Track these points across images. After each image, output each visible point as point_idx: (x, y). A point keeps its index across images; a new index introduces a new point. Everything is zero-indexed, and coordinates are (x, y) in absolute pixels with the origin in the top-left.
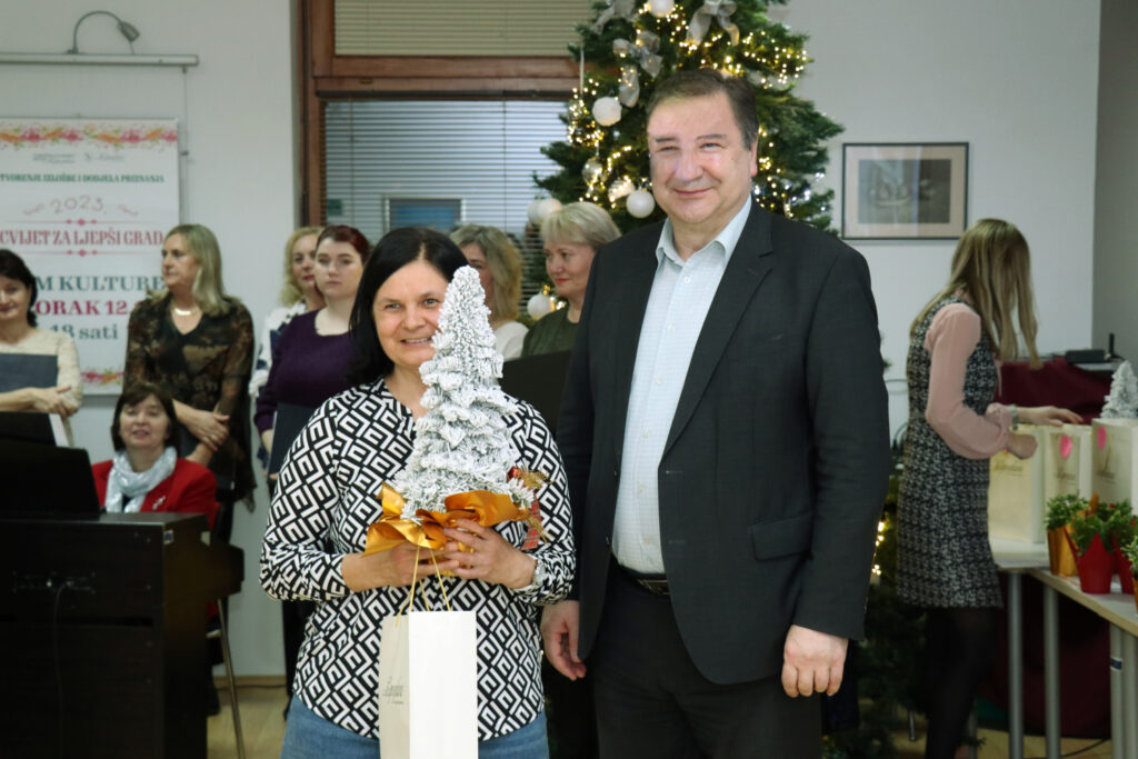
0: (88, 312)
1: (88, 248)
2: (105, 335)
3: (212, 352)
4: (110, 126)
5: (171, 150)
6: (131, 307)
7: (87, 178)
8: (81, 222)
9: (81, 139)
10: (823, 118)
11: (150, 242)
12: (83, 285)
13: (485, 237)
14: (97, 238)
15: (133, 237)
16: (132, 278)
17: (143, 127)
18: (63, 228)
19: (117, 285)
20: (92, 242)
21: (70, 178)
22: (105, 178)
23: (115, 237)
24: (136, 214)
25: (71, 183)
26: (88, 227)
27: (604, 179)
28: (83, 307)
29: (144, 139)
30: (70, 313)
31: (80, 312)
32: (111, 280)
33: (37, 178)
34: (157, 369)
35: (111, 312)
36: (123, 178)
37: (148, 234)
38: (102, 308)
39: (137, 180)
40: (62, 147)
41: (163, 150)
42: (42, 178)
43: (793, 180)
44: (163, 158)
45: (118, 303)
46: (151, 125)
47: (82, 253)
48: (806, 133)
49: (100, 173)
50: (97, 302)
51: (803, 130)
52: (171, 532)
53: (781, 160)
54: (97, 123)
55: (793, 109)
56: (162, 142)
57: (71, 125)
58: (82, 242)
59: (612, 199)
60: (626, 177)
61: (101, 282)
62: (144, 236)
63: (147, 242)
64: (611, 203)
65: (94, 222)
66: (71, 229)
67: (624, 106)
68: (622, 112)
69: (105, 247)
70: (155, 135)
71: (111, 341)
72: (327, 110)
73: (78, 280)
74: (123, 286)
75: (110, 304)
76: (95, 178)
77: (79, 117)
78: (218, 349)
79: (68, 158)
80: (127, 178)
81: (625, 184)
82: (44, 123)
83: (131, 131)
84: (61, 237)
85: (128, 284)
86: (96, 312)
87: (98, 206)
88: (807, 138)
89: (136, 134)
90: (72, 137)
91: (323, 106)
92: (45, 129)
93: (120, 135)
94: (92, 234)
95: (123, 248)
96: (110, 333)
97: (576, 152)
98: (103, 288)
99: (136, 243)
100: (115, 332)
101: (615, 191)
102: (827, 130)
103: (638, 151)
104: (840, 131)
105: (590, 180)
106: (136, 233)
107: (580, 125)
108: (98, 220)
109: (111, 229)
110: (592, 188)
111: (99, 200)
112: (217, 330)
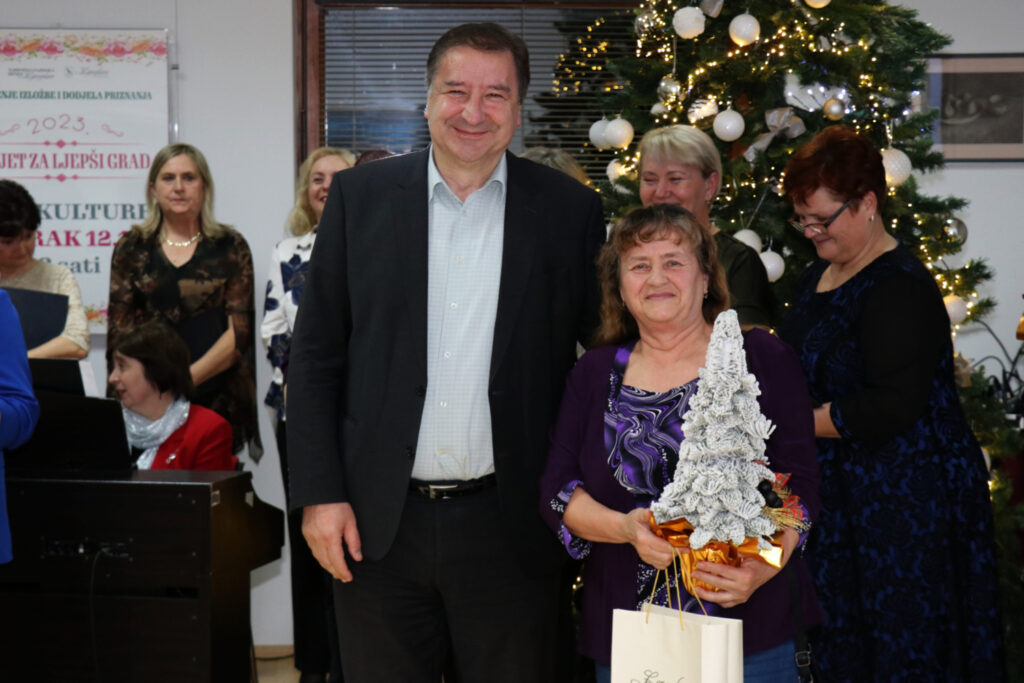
0: (68, 244)
1: (68, 172)
2: (86, 270)
3: (209, 285)
4: (93, 38)
5: (160, 64)
6: (115, 238)
7: (68, 95)
8: (61, 144)
9: (61, 52)
10: (928, 28)
11: (136, 166)
12: (63, 213)
13: (554, 162)
14: (78, 161)
15: (117, 160)
16: (116, 205)
17: (130, 38)
18: (40, 150)
19: (100, 213)
20: (73, 166)
21: (48, 95)
22: (87, 95)
23: (98, 160)
24: (121, 135)
25: (49, 101)
26: (69, 149)
27: (682, 98)
28: (62, 238)
29: (130, 52)
30: (48, 245)
31: (58, 243)
32: (93, 207)
33: (12, 95)
34: (149, 305)
35: (92, 243)
36: (107, 94)
37: (134, 156)
38: (84, 239)
39: (122, 98)
40: (40, 61)
41: (151, 63)
42: (18, 95)
43: (895, 98)
44: (151, 73)
45: (101, 234)
46: (138, 36)
47: (61, 178)
48: (911, 45)
49: (81, 90)
50: (77, 232)
51: (906, 43)
54: (78, 34)
55: (894, 20)
56: (150, 55)
57: (50, 36)
58: (61, 165)
59: (693, 119)
60: (710, 96)
61: (81, 210)
62: (129, 159)
63: (133, 165)
65: (74, 143)
66: (49, 151)
67: (707, 17)
68: (706, 22)
69: (86, 171)
70: (142, 48)
71: (93, 275)
72: (327, 18)
73: (57, 207)
74: (106, 215)
76: (76, 95)
77: (58, 27)
78: (216, 282)
79: (47, 73)
80: (112, 95)
81: (709, 104)
82: (21, 34)
83: (116, 43)
84: (39, 160)
85: (111, 213)
86: (77, 243)
87: (79, 126)
88: (911, 52)
89: (121, 46)
90: (52, 50)
91: (323, 14)
92: (21, 41)
93: (104, 47)
94: (72, 156)
95: (106, 171)
96: (92, 266)
97: (647, 68)
98: (84, 216)
99: (121, 167)
100: (97, 265)
101: (697, 111)
102: (933, 42)
103: (723, 66)
104: (946, 42)
105: (666, 99)
106: (121, 156)
107: (648, 37)
108: (78, 141)
109: (93, 151)
110: (670, 108)
111: (80, 120)
112: (214, 262)
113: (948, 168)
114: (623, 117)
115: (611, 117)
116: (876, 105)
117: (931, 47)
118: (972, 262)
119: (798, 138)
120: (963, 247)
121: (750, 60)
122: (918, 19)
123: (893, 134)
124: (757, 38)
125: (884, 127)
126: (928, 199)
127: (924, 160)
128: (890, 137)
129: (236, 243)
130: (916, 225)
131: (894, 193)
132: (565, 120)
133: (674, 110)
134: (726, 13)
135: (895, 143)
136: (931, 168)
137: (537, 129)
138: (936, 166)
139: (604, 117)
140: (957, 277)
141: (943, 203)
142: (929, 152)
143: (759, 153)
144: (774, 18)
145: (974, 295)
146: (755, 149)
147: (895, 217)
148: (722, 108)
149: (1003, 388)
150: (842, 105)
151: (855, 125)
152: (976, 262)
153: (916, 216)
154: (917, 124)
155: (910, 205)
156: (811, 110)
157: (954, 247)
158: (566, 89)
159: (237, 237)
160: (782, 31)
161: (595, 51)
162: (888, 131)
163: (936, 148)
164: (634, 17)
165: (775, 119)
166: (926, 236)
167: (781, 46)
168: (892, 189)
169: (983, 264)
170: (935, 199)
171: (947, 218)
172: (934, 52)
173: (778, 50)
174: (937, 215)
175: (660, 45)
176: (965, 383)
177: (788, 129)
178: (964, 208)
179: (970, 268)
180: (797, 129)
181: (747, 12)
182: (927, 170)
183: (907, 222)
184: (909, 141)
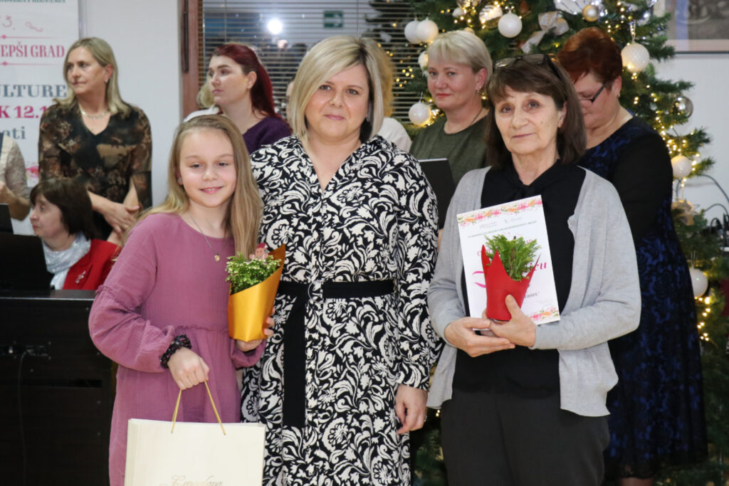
3: (123, 150)
11: (54, 55)
14: (7, 51)
15: (38, 50)
16: (38, 86)
19: (25, 92)
20: (3, 55)
23: (23, 50)
24: (41, 30)
27: (475, 4)
32: (19, 87)
35: (19, 116)
37: (51, 47)
38: (12, 112)
39: (42, 1)
43: (637, 5)
45: (26, 108)
50: (7, 107)
59: (483, 20)
60: (495, 3)
61: (10, 90)
62: (48, 50)
63: (51, 55)
64: (481, 25)
65: (4, 37)
69: (14, 59)
74: (30, 93)
75: (19, 108)
78: (128, 148)
81: (495, 8)
85: (34, 92)
86: (7, 116)
87: (7, 23)
94: (2, 47)
95: (30, 59)
96: (19, 134)
98: (12, 94)
99: (41, 55)
100: (23, 133)
101: (486, 14)
105: (462, 5)
106: (41, 47)
108: (7, 35)
109: (19, 43)
110: (465, 11)
111: (8, 18)
112: (125, 131)
113: (677, 58)
114: (430, 19)
115: (421, 18)
116: (622, 10)
118: (696, 130)
119: (563, 35)
120: (689, 119)
123: (636, 31)
125: (629, 26)
126: (663, 82)
127: (659, 52)
128: (633, 33)
129: (140, 117)
130: (653, 102)
131: (636, 77)
132: (394, 21)
133: (469, 13)
135: (638, 39)
136: (665, 58)
137: (372, 27)
138: (669, 57)
139: (416, 19)
140: (684, 141)
141: (675, 84)
142: (664, 46)
143: (533, 46)
145: (697, 155)
146: (530, 43)
147: (637, 95)
148: (505, 12)
149: (723, 227)
150: (597, 9)
151: (607, 25)
152: (698, 130)
153: (653, 95)
154: (654, 24)
155: (648, 86)
156: (575, 13)
157: (682, 118)
159: (140, 113)
162: (632, 30)
163: (668, 43)
165: (546, 20)
166: (660, 110)
168: (635, 74)
169: (703, 132)
170: (669, 81)
171: (678, 97)
174: (670, 94)
176: (690, 223)
177: (555, 28)
178: (691, 89)
179: (694, 134)
180: (563, 28)
182: (662, 60)
183: (645, 99)
184: (648, 37)
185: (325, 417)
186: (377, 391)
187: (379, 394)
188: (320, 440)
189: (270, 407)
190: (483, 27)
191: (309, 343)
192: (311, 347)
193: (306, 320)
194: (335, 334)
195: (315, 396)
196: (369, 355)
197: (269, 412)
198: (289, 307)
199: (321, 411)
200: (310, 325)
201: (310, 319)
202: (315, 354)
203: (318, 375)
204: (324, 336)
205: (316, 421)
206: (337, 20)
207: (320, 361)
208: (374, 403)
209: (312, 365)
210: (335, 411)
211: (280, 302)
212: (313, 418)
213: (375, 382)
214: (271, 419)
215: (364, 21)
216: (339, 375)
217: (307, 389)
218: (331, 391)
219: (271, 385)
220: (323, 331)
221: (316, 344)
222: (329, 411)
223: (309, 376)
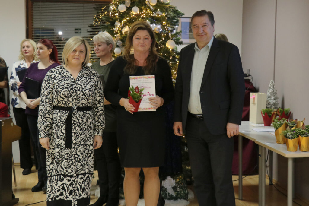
10: (179, 11)
27: (121, 27)
43: (172, 28)
48: (175, 15)
51: (174, 14)
52: (3, 123)
53: (169, 22)
55: (171, 9)
59: (123, 32)
60: (127, 26)
68: (126, 8)
72: (34, 5)
81: (127, 28)
88: (175, 17)
91: (33, 3)
97: (112, 19)
101: (124, 30)
102: (180, 14)
103: (130, 19)
104: (184, 15)
105: (117, 27)
107: (113, 11)
110: (117, 29)
115: (103, 31)
117: (180, 15)
121: (137, 18)
122: (177, 9)
123: (171, 36)
124: (138, 12)
125: (169, 34)
127: (178, 43)
128: (170, 37)
130: (176, 58)
131: (171, 51)
132: (96, 32)
133: (119, 30)
134: (131, 6)
135: (172, 38)
136: (180, 44)
137: (89, 34)
142: (180, 41)
144: (143, 8)
147: (171, 56)
150: (159, 29)
151: (162, 34)
153: (176, 56)
154: (177, 34)
155: (175, 53)
158: (96, 24)
160: (144, 11)
161: (104, 14)
163: (181, 40)
164: (109, 6)
167: (144, 14)
168: (171, 49)
172: (180, 17)
173: (143, 15)
175: (115, 13)
181: (136, 6)
182: (179, 45)
183: (174, 57)
184: (175, 38)
185: (78, 146)
186: (91, 138)
187: (91, 139)
188: (76, 152)
189: (59, 144)
190: (123, 34)
191: (73, 125)
192: (74, 126)
193: (72, 118)
194: (80, 122)
195: (75, 140)
196: (88, 128)
197: (59, 145)
198: (67, 114)
199: (77, 144)
200: (74, 119)
201: (73, 117)
202: (75, 128)
203: (76, 134)
204: (78, 122)
205: (75, 147)
206: (79, 31)
207: (76, 130)
208: (90, 142)
209: (74, 131)
210: (81, 144)
211: (64, 113)
212: (75, 146)
213: (90, 136)
214: (60, 147)
215: (87, 32)
216: (82, 133)
217: (73, 138)
218: (79, 138)
219: (60, 137)
220: (77, 121)
221: (75, 125)
222: (79, 144)
223: (73, 134)
